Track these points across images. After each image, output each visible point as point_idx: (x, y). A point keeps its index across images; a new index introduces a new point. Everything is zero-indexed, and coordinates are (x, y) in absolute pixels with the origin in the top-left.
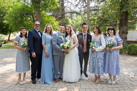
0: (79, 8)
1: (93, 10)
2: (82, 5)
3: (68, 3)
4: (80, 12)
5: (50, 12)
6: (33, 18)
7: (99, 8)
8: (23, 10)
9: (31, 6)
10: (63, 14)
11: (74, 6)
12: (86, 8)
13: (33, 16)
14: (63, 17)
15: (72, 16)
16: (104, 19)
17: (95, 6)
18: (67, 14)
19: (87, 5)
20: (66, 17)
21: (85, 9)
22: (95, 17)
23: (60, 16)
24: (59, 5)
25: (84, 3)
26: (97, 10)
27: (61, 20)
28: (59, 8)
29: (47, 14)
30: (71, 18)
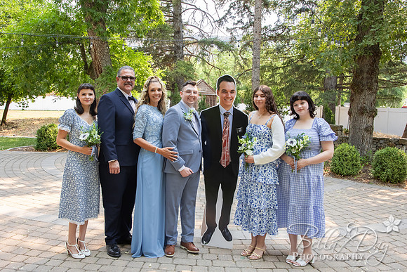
0: (228, 29)
1: (271, 38)
2: (239, 19)
3: (194, 13)
4: (232, 42)
5: (138, 38)
6: (84, 55)
7: (292, 33)
8: (53, 27)
9: (77, 16)
10: (179, 48)
11: (213, 24)
12: (250, 29)
13: (83, 50)
14: (176, 57)
15: (204, 54)
16: (305, 66)
17: (279, 24)
18: (191, 48)
19: (253, 20)
20: (187, 55)
21: (245, 34)
22: (276, 58)
23: (167, 53)
24: (167, 18)
25: (245, 16)
26: (284, 39)
27: (169, 65)
28: (165, 26)
29: (127, 43)
30: (203, 60)
